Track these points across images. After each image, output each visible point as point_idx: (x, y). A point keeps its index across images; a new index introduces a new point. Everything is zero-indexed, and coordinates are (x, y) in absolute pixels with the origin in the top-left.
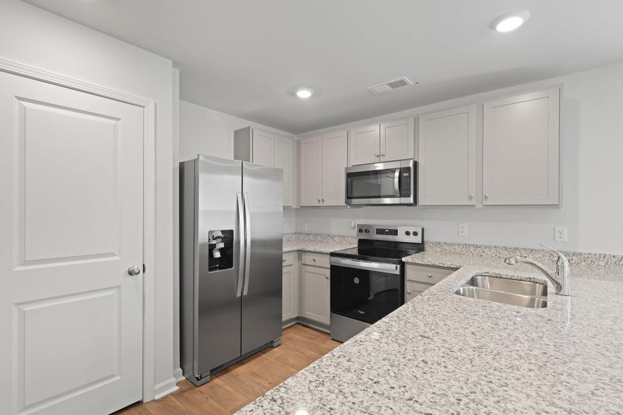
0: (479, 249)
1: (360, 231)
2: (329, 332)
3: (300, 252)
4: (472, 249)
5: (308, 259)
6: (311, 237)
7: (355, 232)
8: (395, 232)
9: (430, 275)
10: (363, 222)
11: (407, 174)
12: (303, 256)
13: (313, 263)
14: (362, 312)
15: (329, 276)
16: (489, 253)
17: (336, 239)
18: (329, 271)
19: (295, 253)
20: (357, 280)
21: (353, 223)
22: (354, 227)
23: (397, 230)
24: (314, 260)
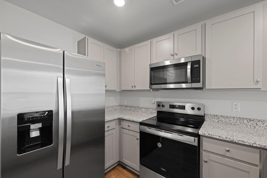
0: (252, 122)
1: (159, 106)
2: (138, 174)
3: (120, 120)
4: (245, 121)
5: (125, 124)
6: (128, 108)
7: (155, 106)
8: (183, 108)
9: (227, 149)
10: (159, 100)
11: (197, 66)
12: (122, 123)
13: (128, 128)
14: (164, 170)
15: (139, 138)
16: (262, 126)
17: (143, 110)
18: (139, 134)
19: (117, 120)
20: (160, 145)
21: (153, 100)
22: (154, 103)
23: (185, 106)
24: (129, 126)
